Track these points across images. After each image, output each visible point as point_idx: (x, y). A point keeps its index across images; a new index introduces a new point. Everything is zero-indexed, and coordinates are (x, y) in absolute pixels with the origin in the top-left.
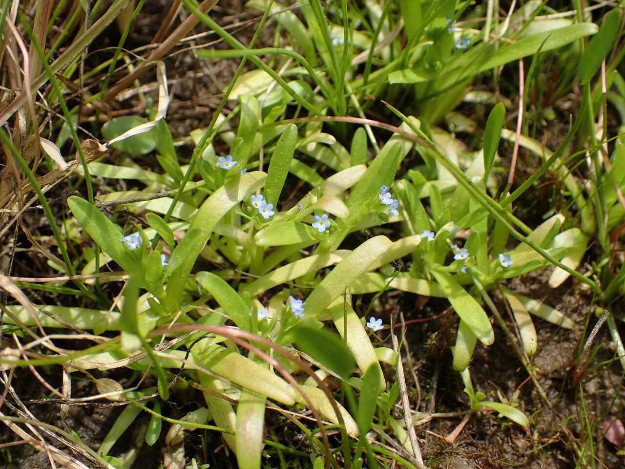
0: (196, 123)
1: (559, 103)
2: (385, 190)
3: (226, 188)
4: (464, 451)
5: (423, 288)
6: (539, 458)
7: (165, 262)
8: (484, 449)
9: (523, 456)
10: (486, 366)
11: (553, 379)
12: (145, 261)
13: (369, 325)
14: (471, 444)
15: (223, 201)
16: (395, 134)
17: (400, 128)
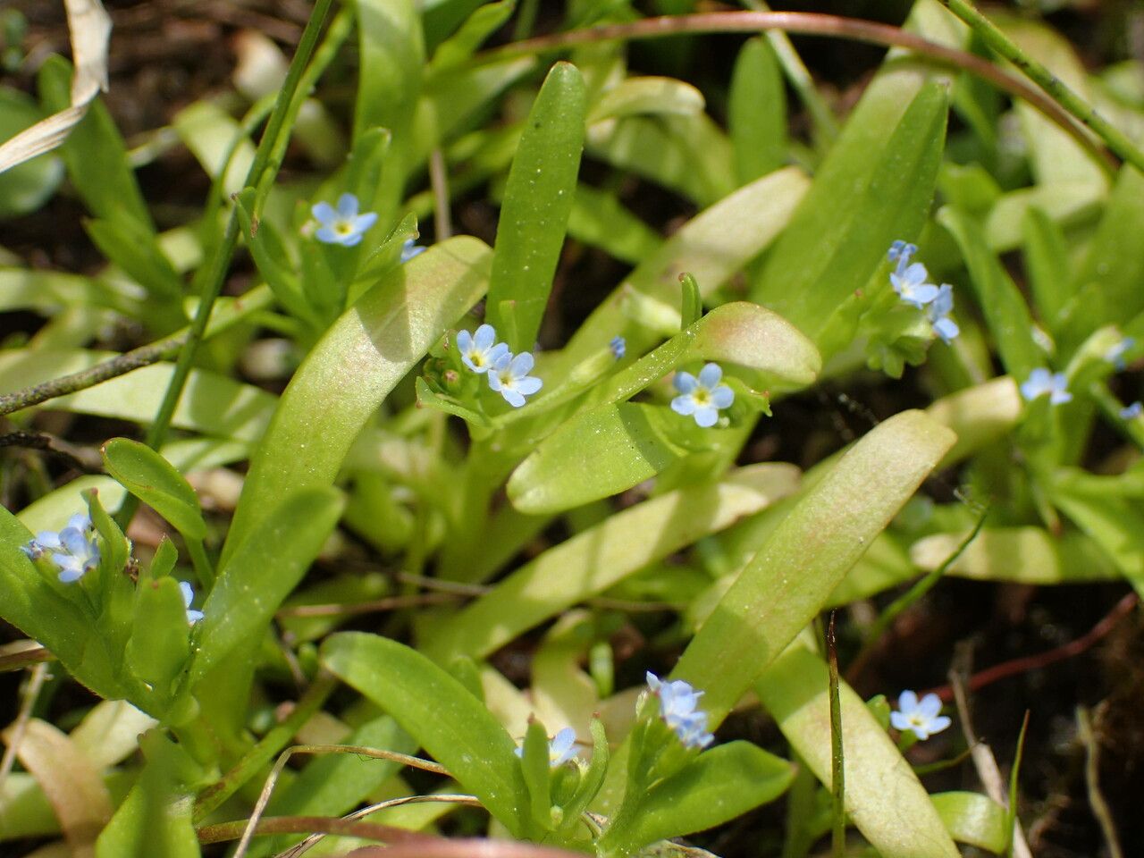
0: (175, 80)
2: (905, 256)
3: (364, 317)
5: (1035, 557)
7: (196, 606)
12: (121, 612)
15: (363, 365)
16: (896, 52)
17: (907, 29)
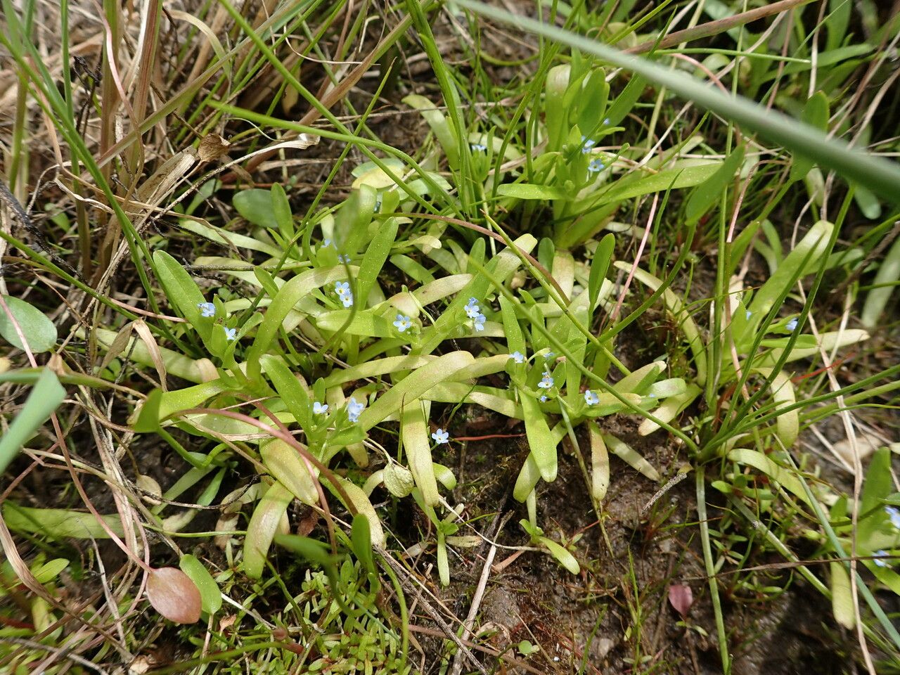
1: (707, 248)
2: (473, 302)
4: (509, 585)
5: (508, 409)
6: (591, 608)
8: (529, 586)
9: (574, 602)
10: (562, 500)
11: (627, 529)
13: (434, 436)
14: (518, 579)
16: (509, 247)
17: (515, 242)
